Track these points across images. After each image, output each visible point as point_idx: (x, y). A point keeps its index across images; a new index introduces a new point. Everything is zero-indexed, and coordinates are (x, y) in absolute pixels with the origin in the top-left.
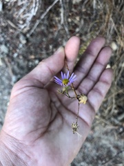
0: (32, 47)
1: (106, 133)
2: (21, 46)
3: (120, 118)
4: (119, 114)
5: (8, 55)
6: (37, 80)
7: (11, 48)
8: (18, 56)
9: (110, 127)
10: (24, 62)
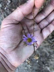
0: (13, 5)
1: (46, 46)
2: (8, 4)
3: (53, 40)
4: (52, 38)
5: (2, 8)
6: (15, 20)
7: (3, 5)
8: (7, 9)
9: (47, 44)
10: (9, 12)
